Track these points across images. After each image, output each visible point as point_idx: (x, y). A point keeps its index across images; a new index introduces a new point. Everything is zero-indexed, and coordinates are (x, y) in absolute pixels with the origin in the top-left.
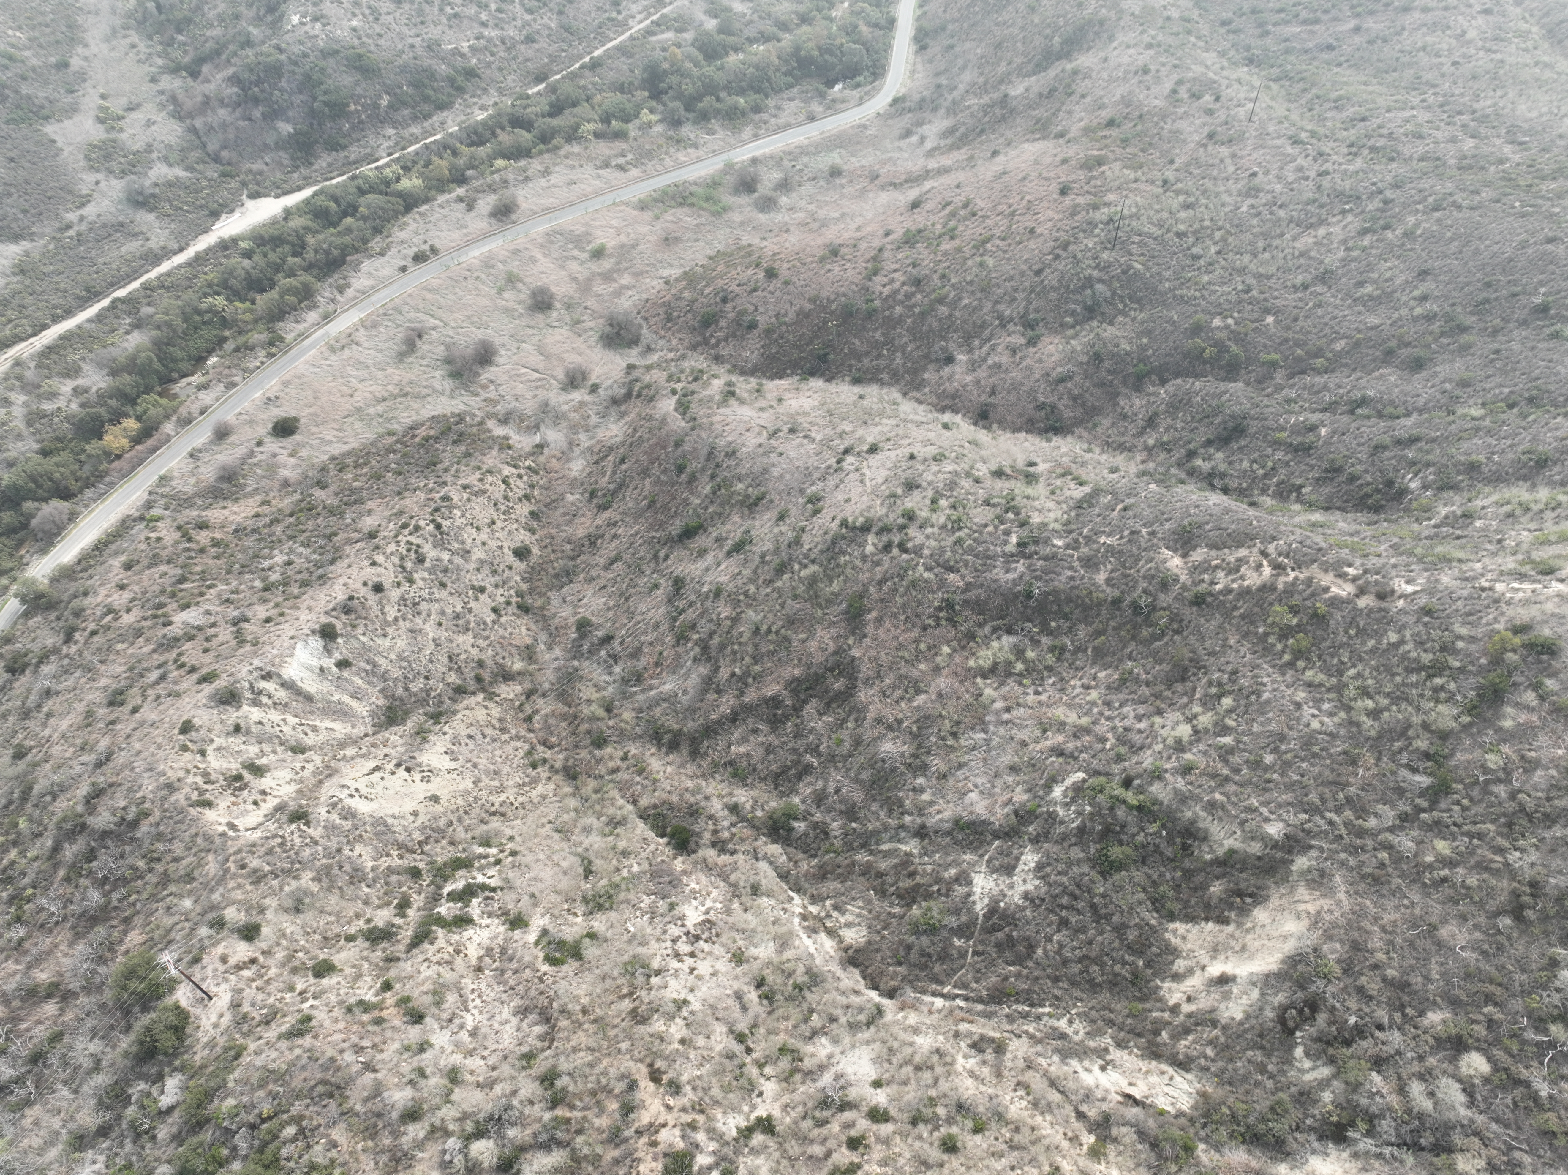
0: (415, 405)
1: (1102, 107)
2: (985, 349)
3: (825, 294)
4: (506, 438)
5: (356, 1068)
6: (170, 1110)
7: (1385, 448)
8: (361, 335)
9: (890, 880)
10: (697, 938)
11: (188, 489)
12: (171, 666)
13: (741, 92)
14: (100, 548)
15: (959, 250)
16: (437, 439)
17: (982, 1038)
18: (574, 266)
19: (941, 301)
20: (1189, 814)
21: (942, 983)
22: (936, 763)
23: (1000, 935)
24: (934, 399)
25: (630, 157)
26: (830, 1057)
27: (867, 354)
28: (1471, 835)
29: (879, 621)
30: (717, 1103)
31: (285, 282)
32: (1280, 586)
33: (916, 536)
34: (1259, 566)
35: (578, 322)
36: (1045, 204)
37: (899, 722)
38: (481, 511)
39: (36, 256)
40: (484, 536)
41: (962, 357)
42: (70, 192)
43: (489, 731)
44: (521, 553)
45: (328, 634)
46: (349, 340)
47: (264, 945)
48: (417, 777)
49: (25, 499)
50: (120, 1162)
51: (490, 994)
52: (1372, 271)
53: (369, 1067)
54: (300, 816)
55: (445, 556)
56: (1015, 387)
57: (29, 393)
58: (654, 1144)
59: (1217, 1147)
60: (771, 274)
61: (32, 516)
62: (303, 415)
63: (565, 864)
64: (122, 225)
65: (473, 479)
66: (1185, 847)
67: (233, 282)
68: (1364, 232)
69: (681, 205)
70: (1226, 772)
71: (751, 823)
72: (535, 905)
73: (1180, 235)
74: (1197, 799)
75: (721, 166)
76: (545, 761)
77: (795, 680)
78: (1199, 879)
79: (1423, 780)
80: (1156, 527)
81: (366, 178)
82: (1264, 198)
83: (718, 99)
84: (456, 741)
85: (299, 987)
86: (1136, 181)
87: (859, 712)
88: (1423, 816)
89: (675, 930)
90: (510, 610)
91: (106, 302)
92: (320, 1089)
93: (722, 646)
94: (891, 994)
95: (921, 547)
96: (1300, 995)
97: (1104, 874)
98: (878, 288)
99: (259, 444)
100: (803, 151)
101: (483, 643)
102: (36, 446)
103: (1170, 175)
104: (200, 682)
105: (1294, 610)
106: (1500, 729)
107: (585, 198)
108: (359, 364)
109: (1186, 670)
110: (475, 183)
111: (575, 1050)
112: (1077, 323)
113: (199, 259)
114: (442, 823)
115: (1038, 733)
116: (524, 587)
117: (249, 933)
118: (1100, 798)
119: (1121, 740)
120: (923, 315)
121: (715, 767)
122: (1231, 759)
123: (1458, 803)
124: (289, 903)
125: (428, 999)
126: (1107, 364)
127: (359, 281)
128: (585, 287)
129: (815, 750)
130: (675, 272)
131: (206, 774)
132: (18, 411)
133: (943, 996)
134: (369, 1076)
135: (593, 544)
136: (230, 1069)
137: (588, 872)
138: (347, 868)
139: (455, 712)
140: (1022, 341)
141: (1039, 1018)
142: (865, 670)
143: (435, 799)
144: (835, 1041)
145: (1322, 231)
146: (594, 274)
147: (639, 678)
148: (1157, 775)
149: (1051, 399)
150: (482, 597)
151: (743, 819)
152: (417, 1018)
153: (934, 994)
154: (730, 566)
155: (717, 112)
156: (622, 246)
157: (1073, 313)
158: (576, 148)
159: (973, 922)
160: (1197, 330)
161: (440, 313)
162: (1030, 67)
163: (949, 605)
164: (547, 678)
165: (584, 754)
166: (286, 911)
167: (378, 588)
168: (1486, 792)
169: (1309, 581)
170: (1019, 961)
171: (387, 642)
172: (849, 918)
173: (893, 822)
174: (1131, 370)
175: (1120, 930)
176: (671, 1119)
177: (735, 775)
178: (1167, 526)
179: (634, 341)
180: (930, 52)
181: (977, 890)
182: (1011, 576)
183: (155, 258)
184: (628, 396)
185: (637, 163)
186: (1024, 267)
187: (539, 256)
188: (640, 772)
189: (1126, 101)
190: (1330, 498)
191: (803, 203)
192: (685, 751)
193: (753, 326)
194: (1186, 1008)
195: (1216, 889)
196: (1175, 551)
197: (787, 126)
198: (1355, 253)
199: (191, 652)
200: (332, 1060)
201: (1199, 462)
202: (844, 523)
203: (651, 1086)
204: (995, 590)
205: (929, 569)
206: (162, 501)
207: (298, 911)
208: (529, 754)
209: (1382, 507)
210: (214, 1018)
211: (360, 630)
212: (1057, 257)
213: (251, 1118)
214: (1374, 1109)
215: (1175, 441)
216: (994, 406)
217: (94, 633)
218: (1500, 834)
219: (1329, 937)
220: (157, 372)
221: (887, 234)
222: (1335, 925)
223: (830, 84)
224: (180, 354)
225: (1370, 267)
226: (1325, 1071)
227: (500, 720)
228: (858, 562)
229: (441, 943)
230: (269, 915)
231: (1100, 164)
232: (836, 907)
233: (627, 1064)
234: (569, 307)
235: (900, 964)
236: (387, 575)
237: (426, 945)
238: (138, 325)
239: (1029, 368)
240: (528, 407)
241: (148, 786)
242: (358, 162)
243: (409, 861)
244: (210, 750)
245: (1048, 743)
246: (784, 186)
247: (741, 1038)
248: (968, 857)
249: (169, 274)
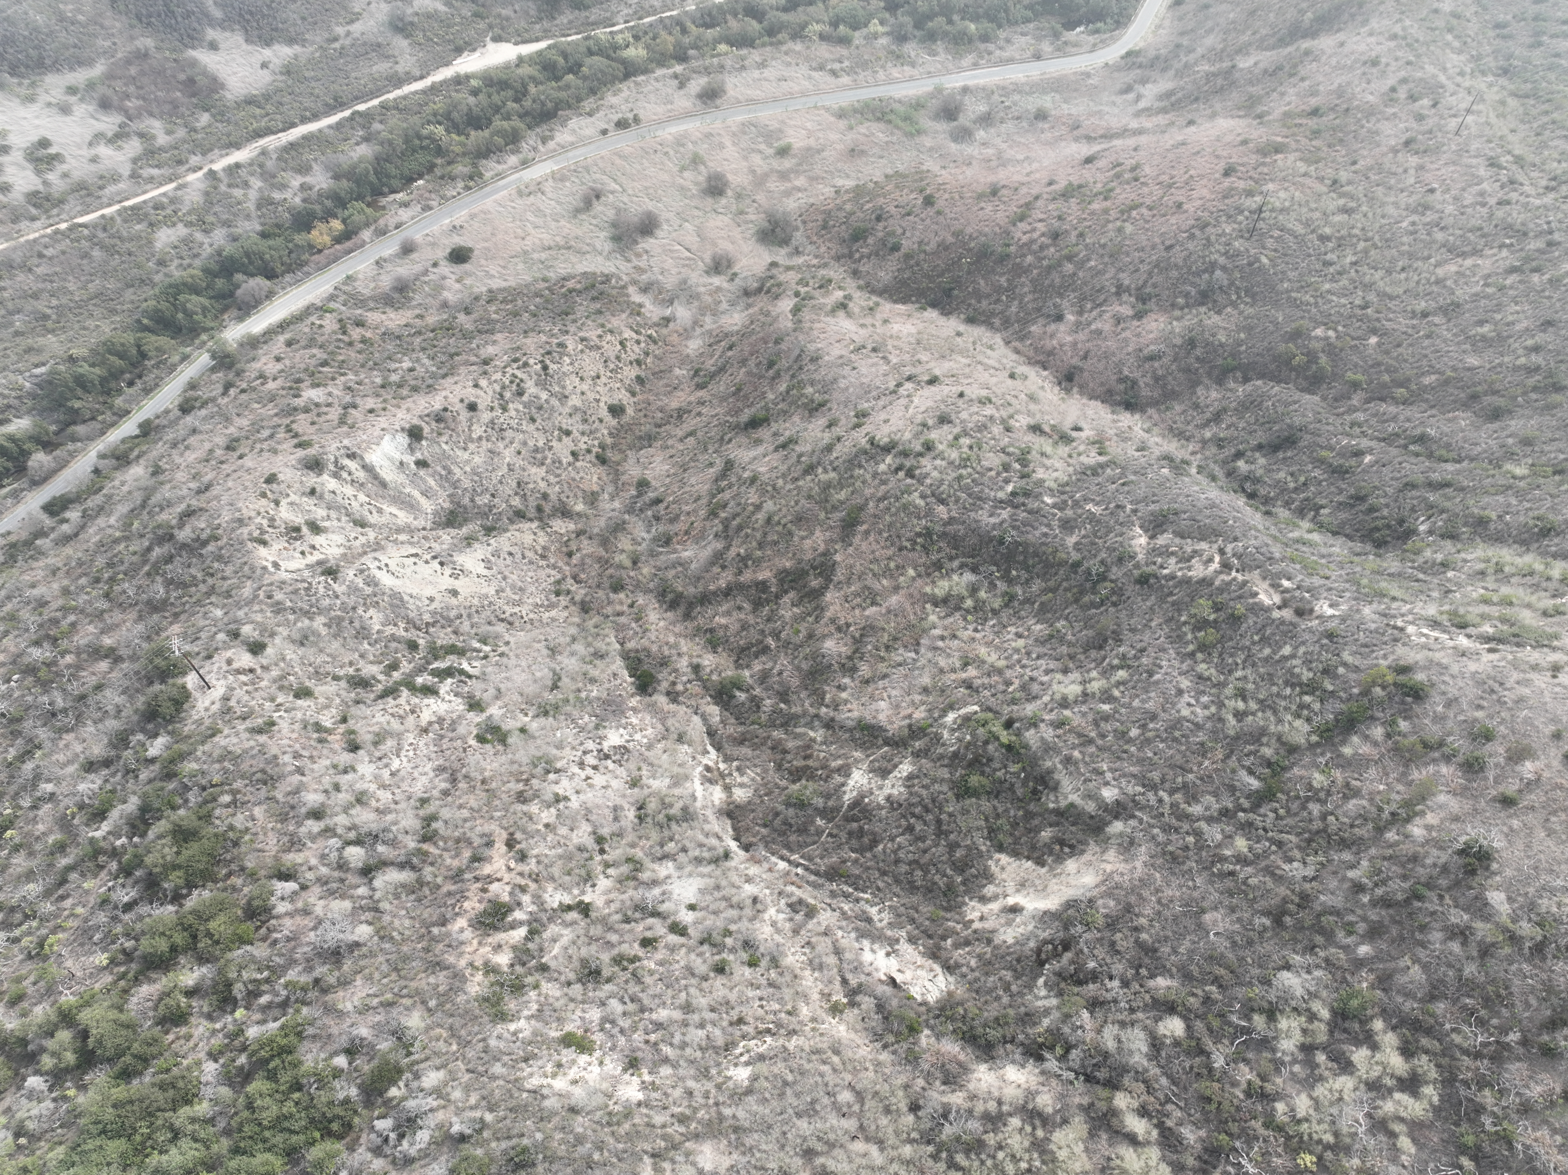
0: (574, 259)
1: (1314, 94)
2: (1094, 313)
3: (969, 230)
4: (641, 306)
5: (291, 768)
6: (152, 761)
7: (1413, 486)
8: (548, 186)
9: (789, 757)
10: (607, 757)
11: (367, 292)
12: (282, 429)
13: (975, 18)
14: (283, 326)
15: (1106, 211)
16: (580, 292)
17: (801, 902)
18: (757, 159)
19: (1069, 258)
20: (1048, 764)
21: (791, 851)
22: (864, 670)
23: (855, 825)
24: (1031, 353)
25: (846, 63)
26: (668, 877)
27: (988, 296)
28: (1272, 841)
29: (867, 533)
30: (552, 879)
31: (498, 123)
32: (1217, 583)
33: (927, 464)
34: (1210, 560)
35: (742, 213)
36: (1204, 182)
37: (848, 625)
38: (590, 363)
39: (303, 60)
40: (585, 387)
41: (1070, 318)
42: (345, 8)
43: (530, 554)
44: (616, 410)
45: (415, 434)
46: (538, 188)
47: (265, 662)
48: (448, 571)
49: (238, 271)
50: (109, 787)
51: (423, 750)
52: (1498, 311)
53: (300, 771)
54: (331, 572)
55: (544, 396)
56: (1106, 356)
57: (265, 180)
58: (484, 890)
59: (938, 1036)
60: (929, 201)
61: (238, 286)
62: (478, 247)
63: (538, 674)
64: (379, 45)
65: (592, 334)
66: (1035, 792)
67: (455, 115)
68: (1513, 270)
69: (878, 119)
70: (1093, 734)
71: (705, 685)
72: (497, 698)
73: (1324, 238)
74: (1058, 752)
75: (930, 88)
76: (568, 592)
77: (785, 571)
78: (1036, 822)
79: (1255, 784)
80: (1141, 506)
81: (597, 40)
82: (1430, 217)
83: (950, 22)
84: (496, 554)
85: (279, 700)
86: (1305, 175)
87: (820, 609)
88: (1241, 814)
89: (590, 745)
90: (588, 457)
91: (347, 113)
92: (259, 775)
93: (740, 528)
94: (746, 848)
95: (927, 475)
96: (1061, 934)
97: (958, 797)
98: (1018, 235)
99: (435, 265)
100: (1017, 88)
101: (552, 479)
102: (258, 228)
103: (1344, 176)
104: (297, 446)
105: (1217, 608)
106: (1340, 755)
107: (791, 96)
108: (539, 212)
109: (1105, 640)
110: (694, 64)
111: (460, 807)
112: (1187, 305)
113: (434, 89)
114: (453, 614)
115: (958, 665)
116: (609, 441)
117: (256, 648)
118: (981, 731)
119: (1024, 687)
120: (1050, 268)
121: (698, 631)
122: (1102, 724)
123: (1275, 811)
124: (296, 636)
125: (369, 737)
126: (1198, 352)
127: (563, 136)
128: (760, 181)
129: (776, 635)
130: (850, 183)
131: (272, 520)
132: (253, 195)
133: (789, 862)
134: (297, 777)
135: (680, 417)
136: (203, 743)
137: (555, 687)
138: (357, 624)
139: (506, 530)
140: (1130, 312)
141: (857, 900)
142: (840, 575)
143: (454, 593)
144: (680, 868)
145: (1469, 262)
146: (772, 171)
147: (668, 542)
148: (1034, 723)
149: (1136, 375)
150: (565, 439)
151: (699, 679)
152: (354, 747)
153: (782, 858)
154: (774, 459)
155: (946, 34)
156: (809, 149)
157: (1187, 295)
158: (798, 46)
159: (838, 809)
160: (1296, 335)
161: (623, 180)
162: (1272, 41)
163: (928, 533)
164: (599, 525)
165: (601, 594)
166: (293, 642)
167: (472, 407)
168: (1304, 807)
169: (1245, 583)
170: (861, 850)
171: (466, 456)
172: (745, 779)
173: (812, 711)
174: (1220, 361)
175: (953, 847)
176: (507, 877)
177: (710, 642)
178: (1152, 507)
179: (785, 242)
180: (1183, 8)
181: (851, 783)
182: (992, 520)
183: (398, 81)
184: (759, 290)
185: (850, 71)
186: (1157, 240)
187: (728, 143)
188: (637, 620)
189: (1340, 92)
190: (1343, 524)
191: (998, 141)
192: (680, 611)
193: (896, 248)
194: (977, 925)
195: (1046, 834)
196: (1146, 531)
197: (1011, 61)
198: (1489, 290)
199: (302, 423)
200: (275, 757)
201: (1241, 464)
202: (872, 442)
203: (504, 848)
204: (974, 530)
205: (923, 496)
206: (343, 297)
207: (302, 644)
208: (558, 582)
209: (1386, 543)
210: (207, 703)
211: (444, 438)
212: (1192, 237)
213: (204, 782)
214: (1072, 1039)
215: (1230, 440)
216: (1081, 370)
217: (243, 391)
218: (1299, 847)
219: (1108, 894)
220: (371, 184)
221: (1050, 184)
222: (1118, 886)
223: (1070, 25)
224: (394, 171)
225: (1499, 307)
226: (1054, 1002)
227: (544, 548)
228: (868, 477)
229: (402, 700)
230: (278, 640)
231: (1277, 151)
232: (738, 769)
233: (492, 827)
234: (739, 196)
235: (765, 826)
236: (484, 399)
237: (390, 699)
238: (366, 139)
239: (1126, 340)
240: (670, 282)
241: (226, 517)
242: (596, 24)
243: (412, 634)
244: (284, 502)
245: (964, 675)
246: (986, 120)
247: (600, 840)
248: (858, 754)
249: (405, 98)
